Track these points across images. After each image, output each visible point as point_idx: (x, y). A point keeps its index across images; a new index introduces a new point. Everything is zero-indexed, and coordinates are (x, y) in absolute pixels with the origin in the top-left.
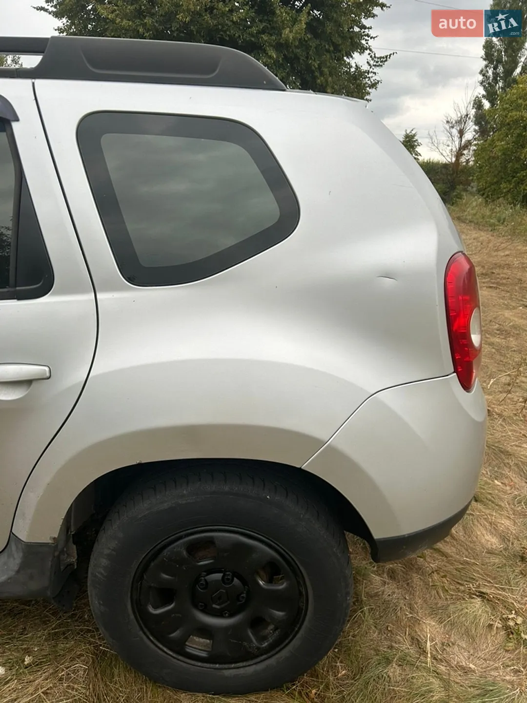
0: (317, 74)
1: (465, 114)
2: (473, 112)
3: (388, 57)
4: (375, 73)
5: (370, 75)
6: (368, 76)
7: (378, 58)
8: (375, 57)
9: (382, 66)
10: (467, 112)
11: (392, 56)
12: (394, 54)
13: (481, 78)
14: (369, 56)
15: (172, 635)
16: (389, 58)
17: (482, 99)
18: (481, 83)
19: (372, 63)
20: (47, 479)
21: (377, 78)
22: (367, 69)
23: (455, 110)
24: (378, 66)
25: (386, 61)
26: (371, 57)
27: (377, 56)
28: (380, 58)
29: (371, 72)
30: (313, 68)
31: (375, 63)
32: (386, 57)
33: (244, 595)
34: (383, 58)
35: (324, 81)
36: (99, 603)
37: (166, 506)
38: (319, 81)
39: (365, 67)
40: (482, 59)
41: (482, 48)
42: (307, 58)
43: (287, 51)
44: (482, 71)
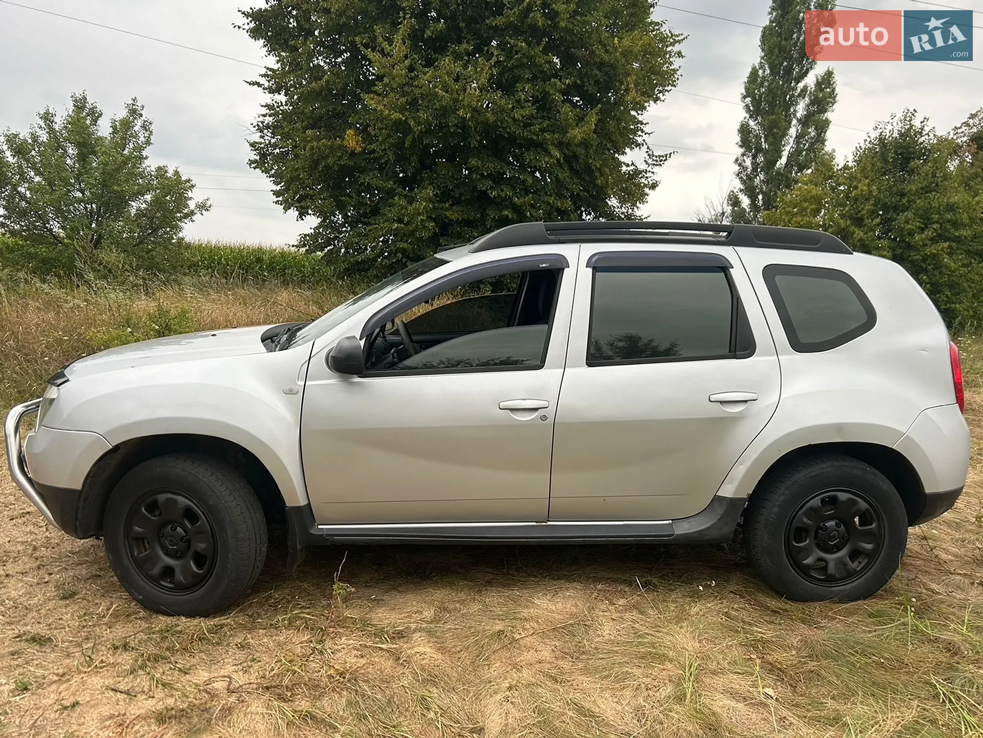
0: (597, 174)
1: (721, 212)
2: (728, 209)
3: (668, 156)
4: (653, 173)
5: (649, 175)
6: (646, 176)
7: (656, 157)
8: (653, 156)
9: (661, 165)
10: (723, 209)
11: (672, 155)
12: (674, 152)
13: (737, 168)
14: (647, 154)
15: (804, 562)
16: (670, 157)
17: (740, 193)
18: (738, 175)
19: (650, 161)
20: (755, 456)
21: (656, 178)
22: (645, 168)
23: (707, 206)
24: (657, 165)
25: (666, 160)
26: (649, 155)
27: (655, 154)
28: (660, 156)
29: (649, 171)
30: (593, 167)
31: (653, 162)
32: (666, 156)
33: (846, 535)
34: (663, 156)
35: (604, 182)
36: (768, 538)
37: (814, 474)
38: (600, 181)
39: (642, 166)
40: (737, 146)
41: (737, 132)
42: (587, 156)
43: (568, 150)
44: (737, 160)
